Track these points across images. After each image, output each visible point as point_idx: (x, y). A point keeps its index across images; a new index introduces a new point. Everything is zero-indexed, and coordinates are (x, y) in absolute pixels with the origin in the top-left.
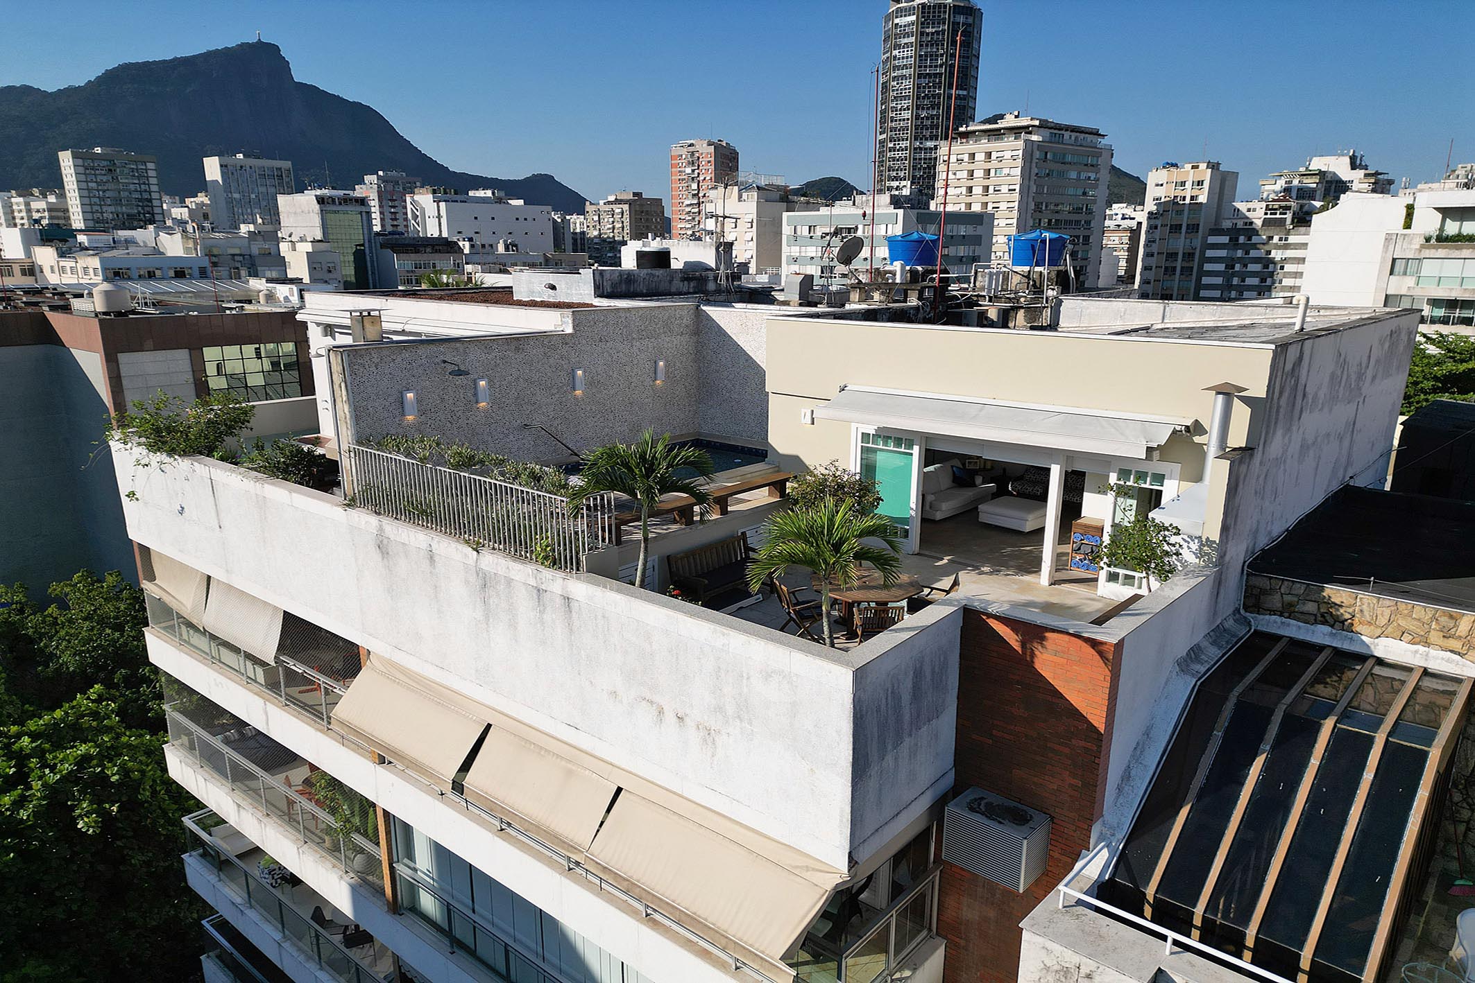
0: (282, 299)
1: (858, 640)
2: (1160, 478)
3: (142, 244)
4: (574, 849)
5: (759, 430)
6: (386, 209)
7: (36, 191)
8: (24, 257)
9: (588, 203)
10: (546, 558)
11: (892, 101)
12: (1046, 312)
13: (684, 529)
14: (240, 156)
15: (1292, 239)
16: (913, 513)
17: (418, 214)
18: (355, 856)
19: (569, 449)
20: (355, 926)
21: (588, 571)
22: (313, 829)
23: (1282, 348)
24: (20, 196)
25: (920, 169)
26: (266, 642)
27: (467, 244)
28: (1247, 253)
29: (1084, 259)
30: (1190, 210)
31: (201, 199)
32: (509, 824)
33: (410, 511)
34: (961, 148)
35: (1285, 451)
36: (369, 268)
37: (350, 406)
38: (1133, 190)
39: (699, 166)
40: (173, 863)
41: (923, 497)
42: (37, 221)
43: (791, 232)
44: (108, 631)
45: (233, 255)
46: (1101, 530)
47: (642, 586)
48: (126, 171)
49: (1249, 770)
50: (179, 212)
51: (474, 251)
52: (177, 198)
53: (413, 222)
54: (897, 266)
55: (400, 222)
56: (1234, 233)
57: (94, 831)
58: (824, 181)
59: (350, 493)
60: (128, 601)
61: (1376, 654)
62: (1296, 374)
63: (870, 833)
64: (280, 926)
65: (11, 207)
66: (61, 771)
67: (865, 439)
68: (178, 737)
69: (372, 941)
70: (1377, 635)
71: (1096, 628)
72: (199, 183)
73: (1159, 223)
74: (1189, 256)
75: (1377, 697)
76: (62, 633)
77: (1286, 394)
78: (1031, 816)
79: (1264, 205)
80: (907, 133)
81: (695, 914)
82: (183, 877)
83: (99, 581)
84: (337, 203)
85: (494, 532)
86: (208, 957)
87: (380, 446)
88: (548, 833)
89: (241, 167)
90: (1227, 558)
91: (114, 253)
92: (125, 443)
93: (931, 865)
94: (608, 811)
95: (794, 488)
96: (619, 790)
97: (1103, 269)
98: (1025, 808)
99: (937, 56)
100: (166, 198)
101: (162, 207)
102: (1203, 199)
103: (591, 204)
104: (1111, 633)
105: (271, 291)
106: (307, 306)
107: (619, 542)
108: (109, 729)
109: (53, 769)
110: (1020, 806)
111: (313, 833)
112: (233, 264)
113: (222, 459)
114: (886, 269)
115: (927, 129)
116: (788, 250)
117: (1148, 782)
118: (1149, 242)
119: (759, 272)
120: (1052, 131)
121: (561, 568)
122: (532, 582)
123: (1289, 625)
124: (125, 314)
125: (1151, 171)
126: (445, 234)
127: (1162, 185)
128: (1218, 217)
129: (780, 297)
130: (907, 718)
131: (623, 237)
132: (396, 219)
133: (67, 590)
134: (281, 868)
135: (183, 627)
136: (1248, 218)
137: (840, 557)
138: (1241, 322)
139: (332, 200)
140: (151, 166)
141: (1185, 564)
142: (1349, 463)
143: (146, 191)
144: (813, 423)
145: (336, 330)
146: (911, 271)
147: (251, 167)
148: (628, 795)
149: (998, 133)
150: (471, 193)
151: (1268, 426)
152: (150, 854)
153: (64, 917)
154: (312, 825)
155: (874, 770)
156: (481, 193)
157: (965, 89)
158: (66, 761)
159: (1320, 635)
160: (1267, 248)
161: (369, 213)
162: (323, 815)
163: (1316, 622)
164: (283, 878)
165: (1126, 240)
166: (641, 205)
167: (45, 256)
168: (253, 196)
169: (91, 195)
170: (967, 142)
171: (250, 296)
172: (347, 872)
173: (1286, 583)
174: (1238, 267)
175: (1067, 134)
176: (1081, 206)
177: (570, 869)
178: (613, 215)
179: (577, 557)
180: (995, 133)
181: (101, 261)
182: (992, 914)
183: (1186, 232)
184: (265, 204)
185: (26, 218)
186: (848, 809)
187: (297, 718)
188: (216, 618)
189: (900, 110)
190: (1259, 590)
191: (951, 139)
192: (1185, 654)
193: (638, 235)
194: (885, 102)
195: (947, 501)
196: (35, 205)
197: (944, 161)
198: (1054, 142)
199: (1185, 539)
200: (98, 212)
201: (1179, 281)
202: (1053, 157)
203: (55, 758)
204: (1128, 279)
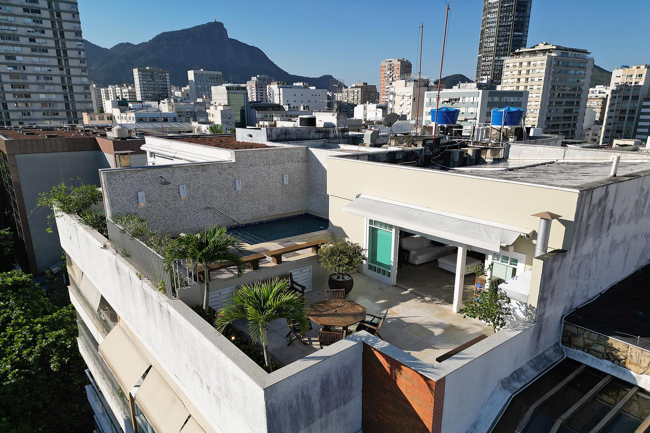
0: (204, 131)
2: (515, 261)
3: (153, 107)
6: (259, 91)
7: (125, 85)
9: (344, 87)
11: (486, 38)
12: (502, 151)
13: (252, 272)
14: (202, 70)
16: (392, 264)
17: (271, 93)
19: (231, 219)
21: (179, 299)
23: (587, 191)
24: (119, 87)
25: (497, 70)
26: (96, 303)
27: (287, 107)
29: (576, 113)
30: (634, 89)
31: (188, 88)
34: (516, 60)
35: (596, 249)
36: (246, 117)
37: (108, 199)
38: (604, 79)
39: (393, 70)
43: (428, 101)
45: (187, 112)
48: (158, 76)
50: (178, 94)
51: (290, 110)
52: (178, 87)
53: (269, 97)
54: (433, 124)
55: (264, 97)
58: (455, 76)
61: (639, 385)
62: (603, 204)
65: (116, 91)
67: (371, 223)
70: (641, 373)
71: (430, 368)
72: (186, 82)
73: (617, 95)
74: (632, 111)
77: (594, 217)
80: (492, 53)
84: (234, 89)
89: (202, 74)
90: (546, 316)
91: (142, 111)
96: (190, 416)
97: (586, 118)
99: (509, 17)
100: (175, 88)
101: (171, 91)
102: (641, 83)
103: (346, 87)
104: (438, 373)
105: (200, 128)
106: (146, 143)
109: (46, 340)
112: (187, 116)
115: (502, 51)
118: (612, 104)
120: (563, 51)
121: (167, 295)
122: (158, 300)
123: (587, 357)
124: (125, 139)
125: (615, 70)
126: (280, 103)
127: (620, 77)
128: (649, 92)
131: (357, 102)
132: (262, 96)
139: (232, 88)
140: (167, 74)
143: (165, 85)
145: (156, 155)
147: (206, 74)
148: (192, 419)
149: (535, 52)
150: (294, 84)
151: (578, 237)
156: (298, 84)
157: (522, 32)
159: (605, 366)
161: (247, 94)
163: (603, 358)
165: (600, 103)
166: (366, 88)
167: (116, 112)
168: (206, 87)
170: (519, 57)
171: (192, 129)
172: (125, 413)
173: (587, 332)
175: (570, 53)
176: (576, 87)
178: (354, 93)
180: (533, 53)
181: (136, 114)
183: (632, 100)
185: (120, 96)
189: (489, 43)
190: (571, 334)
191: (511, 56)
192: (508, 375)
193: (363, 102)
194: (482, 39)
195: (421, 255)
196: (124, 91)
197: (507, 66)
198: (563, 57)
199: (517, 304)
200: (146, 93)
201: (627, 124)
202: (562, 64)
203: (48, 335)
204: (600, 122)
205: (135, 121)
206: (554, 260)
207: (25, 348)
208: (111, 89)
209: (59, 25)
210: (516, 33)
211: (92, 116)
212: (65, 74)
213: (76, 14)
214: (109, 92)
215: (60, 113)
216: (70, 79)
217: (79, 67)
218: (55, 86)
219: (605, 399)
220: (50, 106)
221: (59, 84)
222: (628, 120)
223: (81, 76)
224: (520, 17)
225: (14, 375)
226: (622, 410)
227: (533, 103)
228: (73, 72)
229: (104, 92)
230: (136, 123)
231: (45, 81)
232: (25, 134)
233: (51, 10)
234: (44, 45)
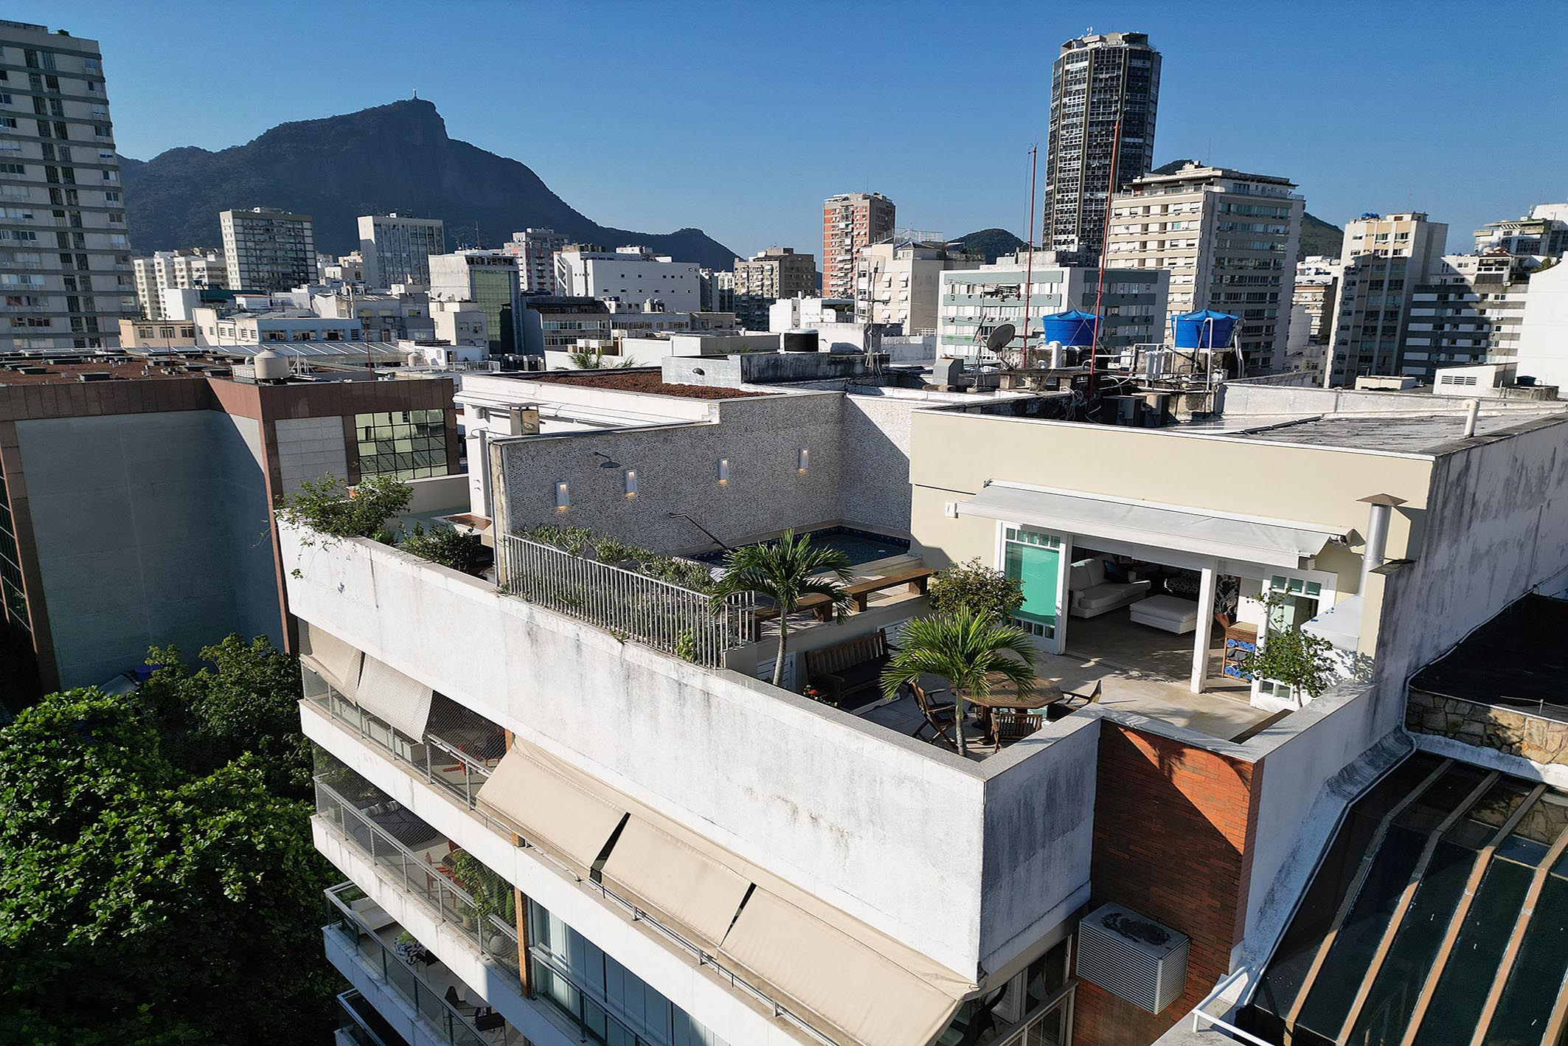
0: (429, 362)
1: (995, 745)
2: (1316, 587)
3: (298, 307)
4: (707, 943)
5: (902, 520)
6: (534, 267)
7: (197, 251)
8: (184, 319)
9: (737, 260)
10: (688, 653)
11: (1061, 150)
12: (1210, 398)
13: (822, 625)
14: (394, 215)
15: (1510, 297)
16: (1059, 613)
17: (565, 271)
18: (491, 938)
19: (712, 536)
20: (487, 1008)
21: (728, 668)
22: (451, 907)
23: (1443, 459)
24: (182, 256)
25: (1090, 222)
26: (415, 721)
27: (613, 304)
28: (1458, 312)
29: (1271, 319)
30: (1392, 265)
31: (354, 258)
32: (644, 914)
33: (559, 600)
34: (1136, 201)
35: (1452, 562)
36: (515, 328)
37: (507, 496)
38: (1328, 242)
39: (853, 220)
40: (310, 935)
41: (1070, 594)
42: (198, 283)
43: (948, 291)
44: (254, 695)
45: (385, 317)
46: (1254, 636)
47: (779, 685)
48: (283, 230)
49: (1399, 899)
50: (333, 272)
51: (620, 311)
52: (331, 256)
53: (559, 279)
54: (1053, 346)
55: (547, 280)
56: (1443, 290)
57: (239, 899)
58: (987, 233)
59: (503, 582)
60: (274, 667)
61: (1546, 781)
62: (1463, 484)
63: (1000, 945)
64: (414, 1005)
65: (173, 266)
66: (211, 838)
67: (1010, 535)
68: (324, 808)
69: (504, 1025)
70: (1548, 761)
71: (1235, 746)
72: (353, 242)
73: (1357, 278)
74: (1392, 315)
75: (1550, 827)
76: (212, 697)
77: (1451, 505)
78: (1168, 936)
79: (1477, 259)
80: (1077, 184)
81: (823, 1015)
82: (322, 949)
83: (246, 646)
84: (486, 263)
85: (639, 624)
86: (342, 1032)
87: (533, 536)
88: (682, 925)
89: (394, 226)
90: (1385, 675)
91: (272, 315)
92: (293, 523)
93: (1067, 981)
94: (742, 906)
95: (934, 586)
96: (753, 887)
97: (1293, 329)
98: (1161, 926)
99: (1110, 102)
100: (320, 257)
101: (316, 266)
102: (1407, 252)
103: (741, 260)
104: (1252, 751)
105: (419, 354)
106: (464, 388)
107: (758, 638)
108: (256, 797)
109: (203, 835)
110: (1157, 924)
111: (452, 912)
112: (383, 326)
113: (381, 540)
114: (1041, 348)
115: (1099, 179)
116: (944, 311)
117: (1292, 906)
118: (1346, 299)
119: (913, 333)
120: (1237, 182)
121: (701, 663)
122: (674, 676)
123: (1453, 746)
124: (284, 382)
125: (1349, 223)
126: (591, 294)
127: (1361, 238)
128: (1425, 273)
129: (928, 379)
130: (1040, 827)
131: (772, 294)
132: (542, 277)
133: (218, 654)
134: (417, 945)
135: (336, 701)
136: (1459, 274)
137: (973, 669)
138: (1421, 414)
139: (481, 260)
140: (307, 225)
141: (1339, 680)
142: (1532, 570)
143: (301, 250)
144: (957, 517)
145: (491, 412)
146: (1068, 351)
147: (403, 226)
148: (761, 891)
149: (1176, 184)
150: (619, 250)
151: (1430, 538)
152: (290, 925)
153: (209, 982)
154: (450, 903)
155: (1005, 881)
156: (628, 250)
157: (1141, 137)
158: (216, 827)
159: (1486, 758)
160: (1481, 306)
161: (517, 273)
162: (461, 893)
163: (1482, 744)
164: (418, 956)
165: (1320, 297)
166: (792, 262)
167: (206, 317)
168: (404, 255)
169: (249, 254)
170: (1142, 194)
171: (398, 358)
172: (483, 953)
173: (1450, 701)
174: (1447, 328)
175: (1253, 185)
176: (1268, 261)
177: (702, 963)
178: (762, 272)
179: (717, 653)
180: (1172, 185)
181: (258, 323)
182: (1128, 1035)
183: (1389, 289)
184: (415, 262)
185: (186, 277)
186: (978, 919)
187: (442, 796)
188: (369, 693)
189: (1070, 160)
190: (1422, 708)
191: (1124, 191)
192: (1337, 774)
193: (788, 292)
194: (1054, 152)
195: (1097, 598)
196: (195, 264)
197: (1116, 215)
198: (1239, 194)
199: (1338, 654)
200: (254, 270)
201: (1381, 342)
202: (1238, 209)
203: (206, 824)
204: (1323, 338)
205: (258, 340)
206: (1399, 575)
207: (156, 854)
208: (162, 260)
209: (53, 107)
210: (1127, 140)
211: (144, 328)
212: (69, 225)
213: (96, 80)
214: (157, 267)
215: (54, 321)
216: (80, 237)
217: (105, 210)
218: (43, 255)
219: (1486, 818)
220: (29, 304)
221: (52, 250)
222: (1383, 335)
223: (109, 231)
224: (1136, 103)
225: (146, 913)
226: (1515, 833)
227: (1178, 297)
228: (87, 220)
229: (142, 268)
230: (260, 343)
231: (16, 243)
232: (23, 373)
233: (34, 70)
234: (15, 155)
